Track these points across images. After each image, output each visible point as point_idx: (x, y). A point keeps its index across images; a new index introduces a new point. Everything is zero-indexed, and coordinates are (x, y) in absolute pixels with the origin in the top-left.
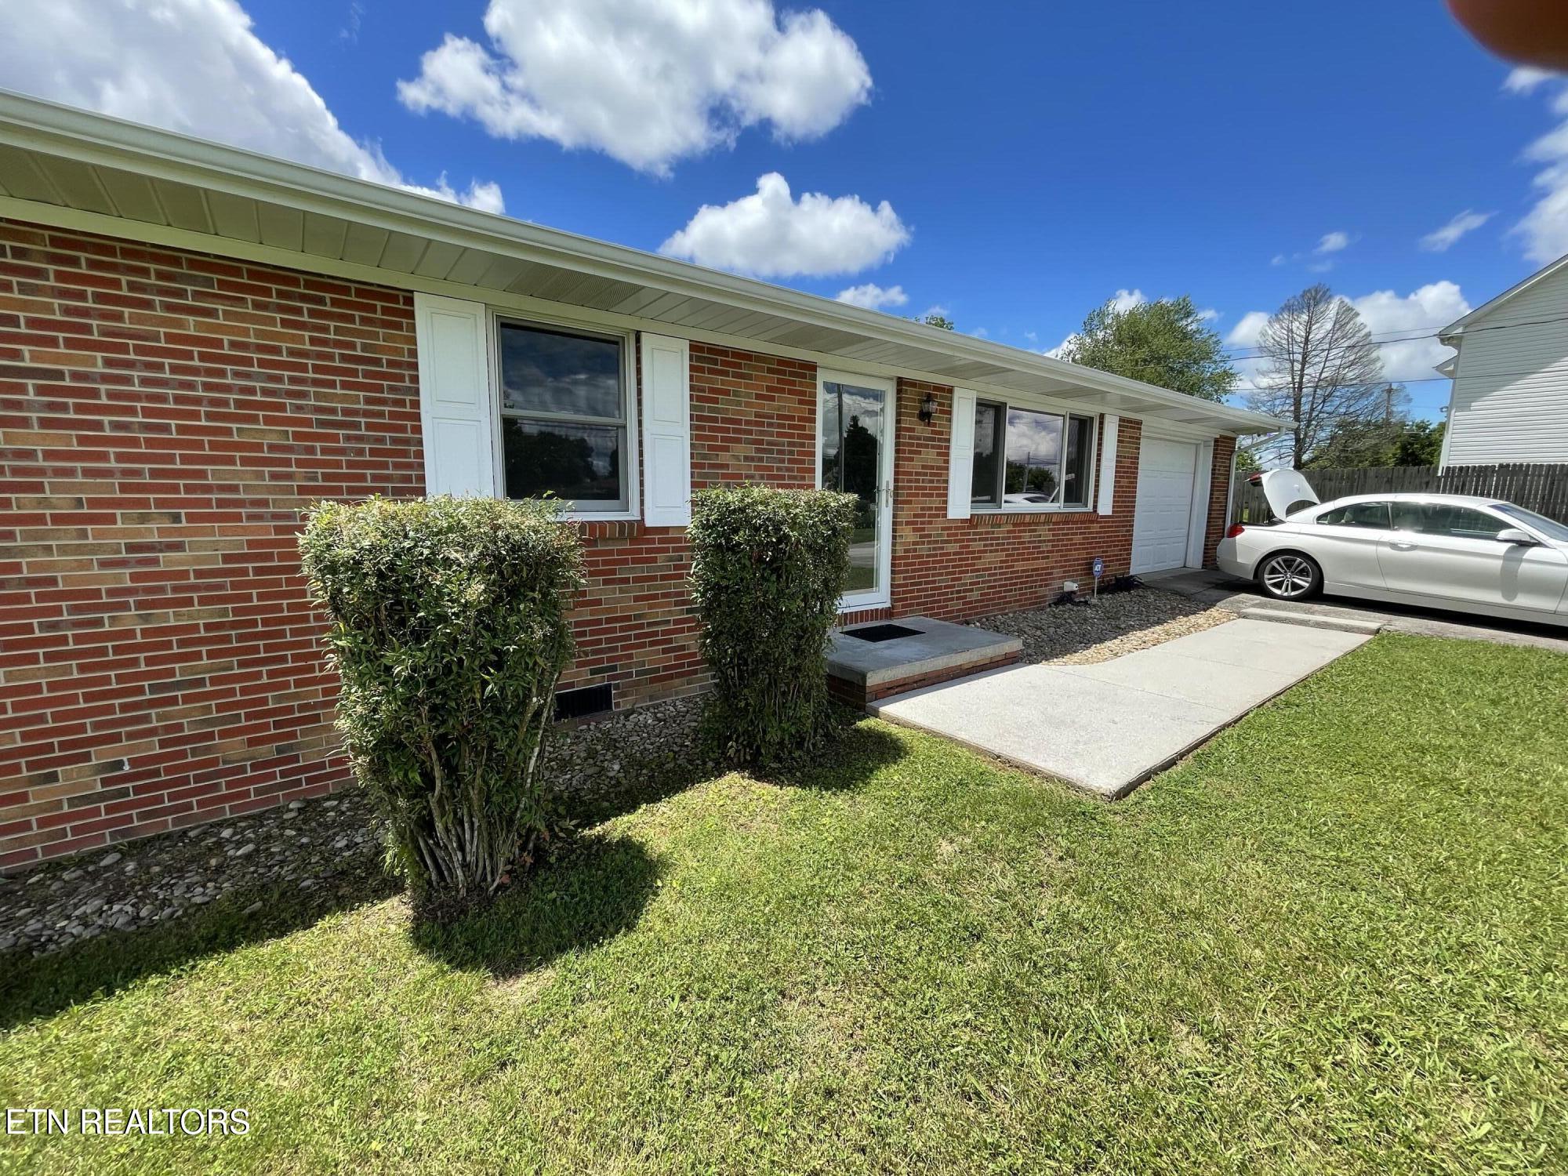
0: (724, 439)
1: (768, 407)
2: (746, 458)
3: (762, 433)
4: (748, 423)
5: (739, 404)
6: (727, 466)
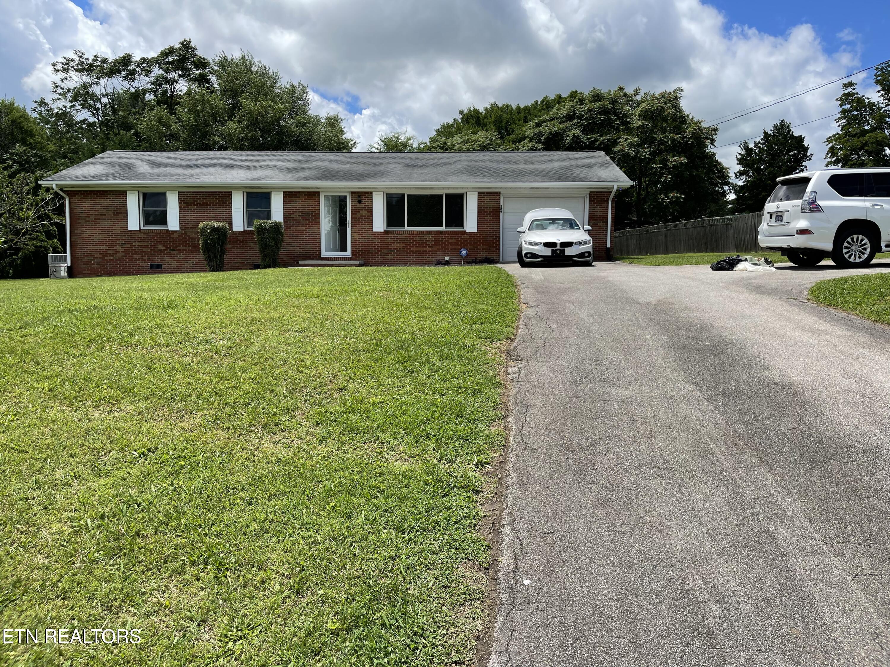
0: (292, 212)
2: (299, 216)
3: (303, 210)
4: (299, 208)
5: (296, 203)
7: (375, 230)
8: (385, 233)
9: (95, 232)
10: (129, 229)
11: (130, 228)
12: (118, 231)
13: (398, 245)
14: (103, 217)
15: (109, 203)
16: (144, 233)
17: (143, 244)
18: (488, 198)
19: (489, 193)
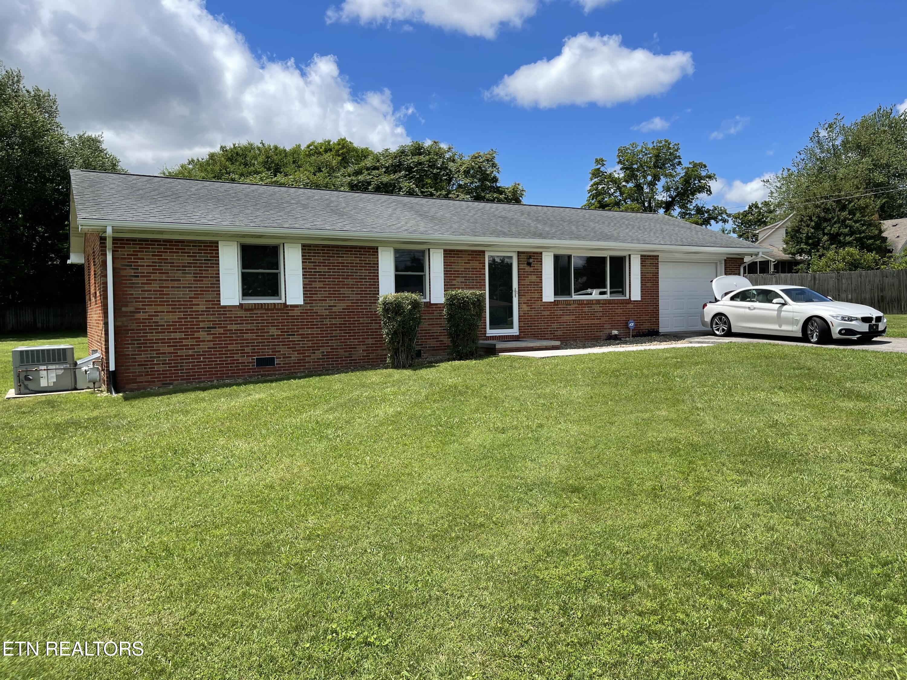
0: (454, 277)
1: (468, 266)
2: (461, 282)
3: (466, 274)
4: (461, 271)
5: (459, 266)
6: (456, 285)
7: (544, 299)
8: (555, 303)
9: (159, 309)
10: (222, 304)
11: (224, 302)
12: (202, 308)
13: (567, 318)
14: (176, 284)
15: (187, 260)
16: (246, 310)
17: (245, 327)
18: (648, 262)
19: (650, 256)
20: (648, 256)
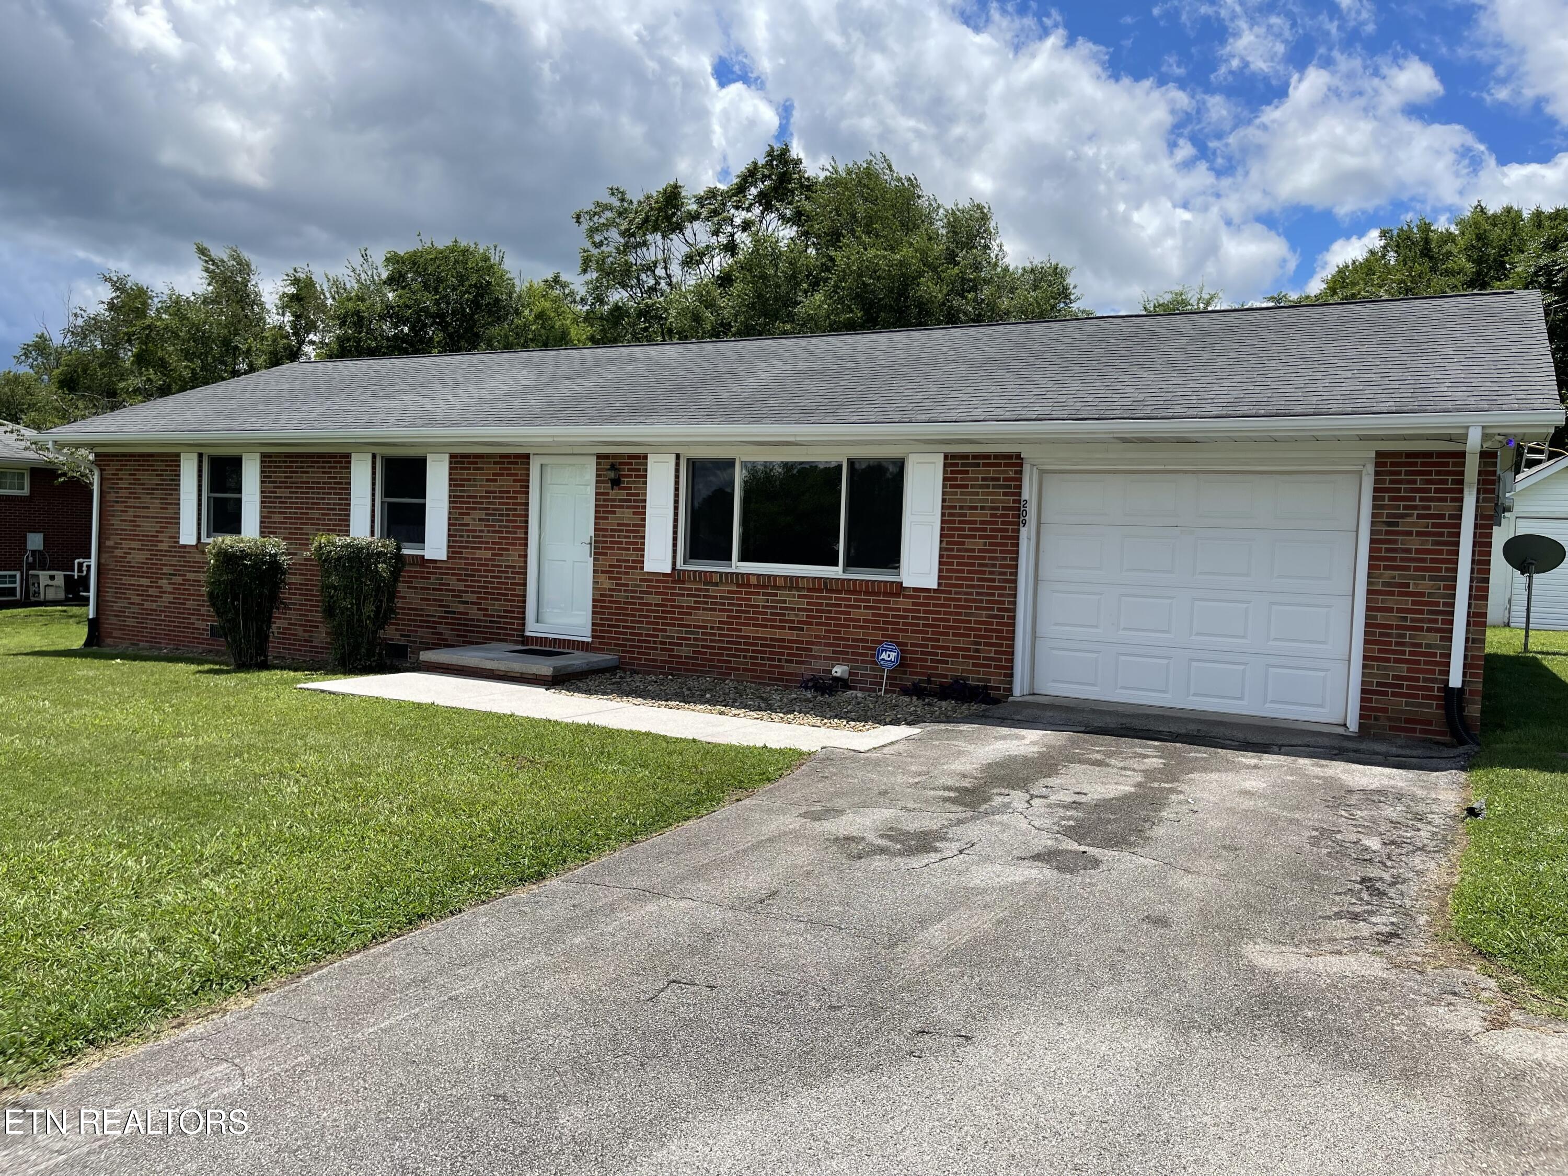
0: (467, 508)
1: (493, 486)
2: (480, 520)
3: (490, 503)
4: (481, 497)
5: (476, 486)
6: (468, 525)
7: (649, 566)
8: (676, 576)
9: (133, 544)
10: (182, 542)
12: (165, 545)
13: (708, 616)
14: (146, 512)
16: (203, 552)
18: (977, 474)
19: (986, 456)
20: (976, 456)
